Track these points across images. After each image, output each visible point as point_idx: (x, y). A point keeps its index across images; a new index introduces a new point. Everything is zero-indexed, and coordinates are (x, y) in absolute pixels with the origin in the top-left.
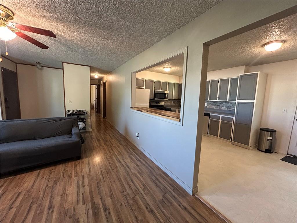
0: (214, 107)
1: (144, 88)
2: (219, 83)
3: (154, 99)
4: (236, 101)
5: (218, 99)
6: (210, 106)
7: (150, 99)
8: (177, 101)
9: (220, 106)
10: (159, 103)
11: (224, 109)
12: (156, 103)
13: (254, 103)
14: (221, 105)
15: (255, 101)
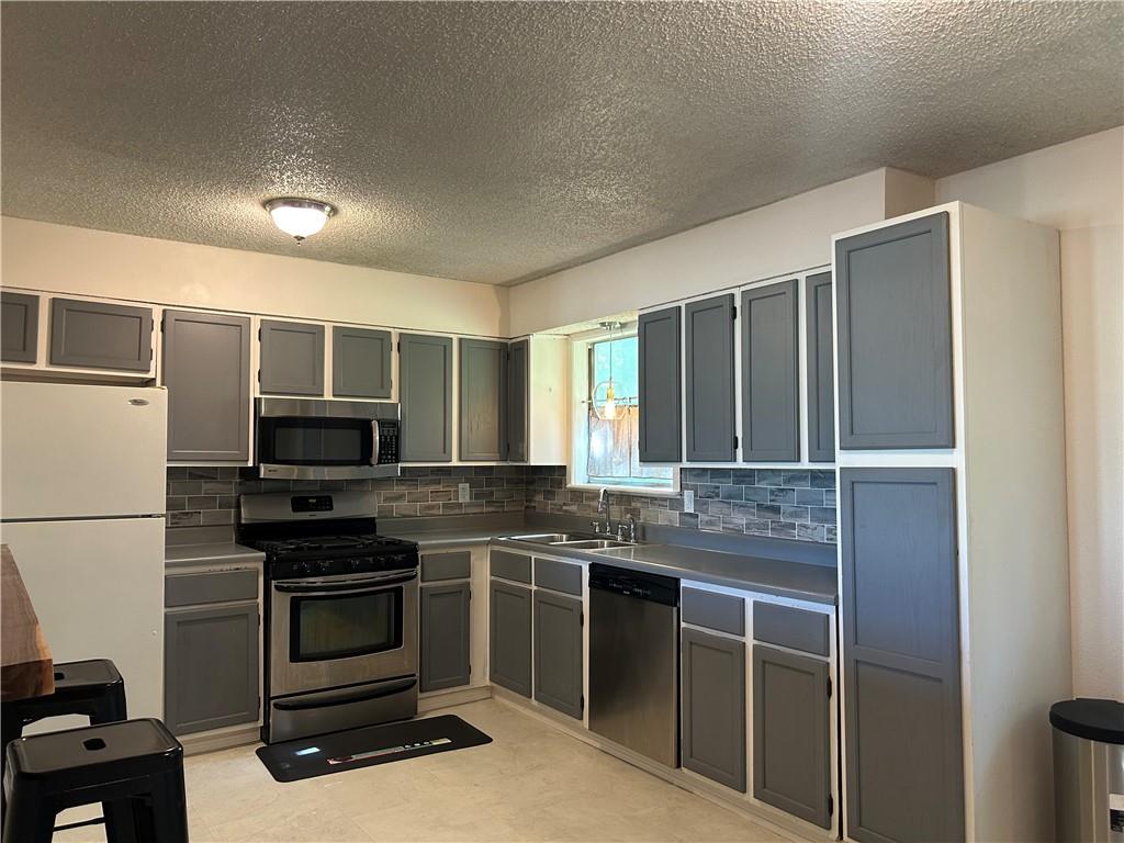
0: (740, 520)
1: (150, 383)
2: (738, 322)
3: (256, 469)
4: (837, 467)
5: (740, 451)
6: (714, 508)
7: (172, 473)
8: (509, 481)
9: (776, 510)
10: (326, 503)
11: (806, 537)
12: (300, 504)
13: (953, 471)
14: (784, 507)
15: (955, 459)
